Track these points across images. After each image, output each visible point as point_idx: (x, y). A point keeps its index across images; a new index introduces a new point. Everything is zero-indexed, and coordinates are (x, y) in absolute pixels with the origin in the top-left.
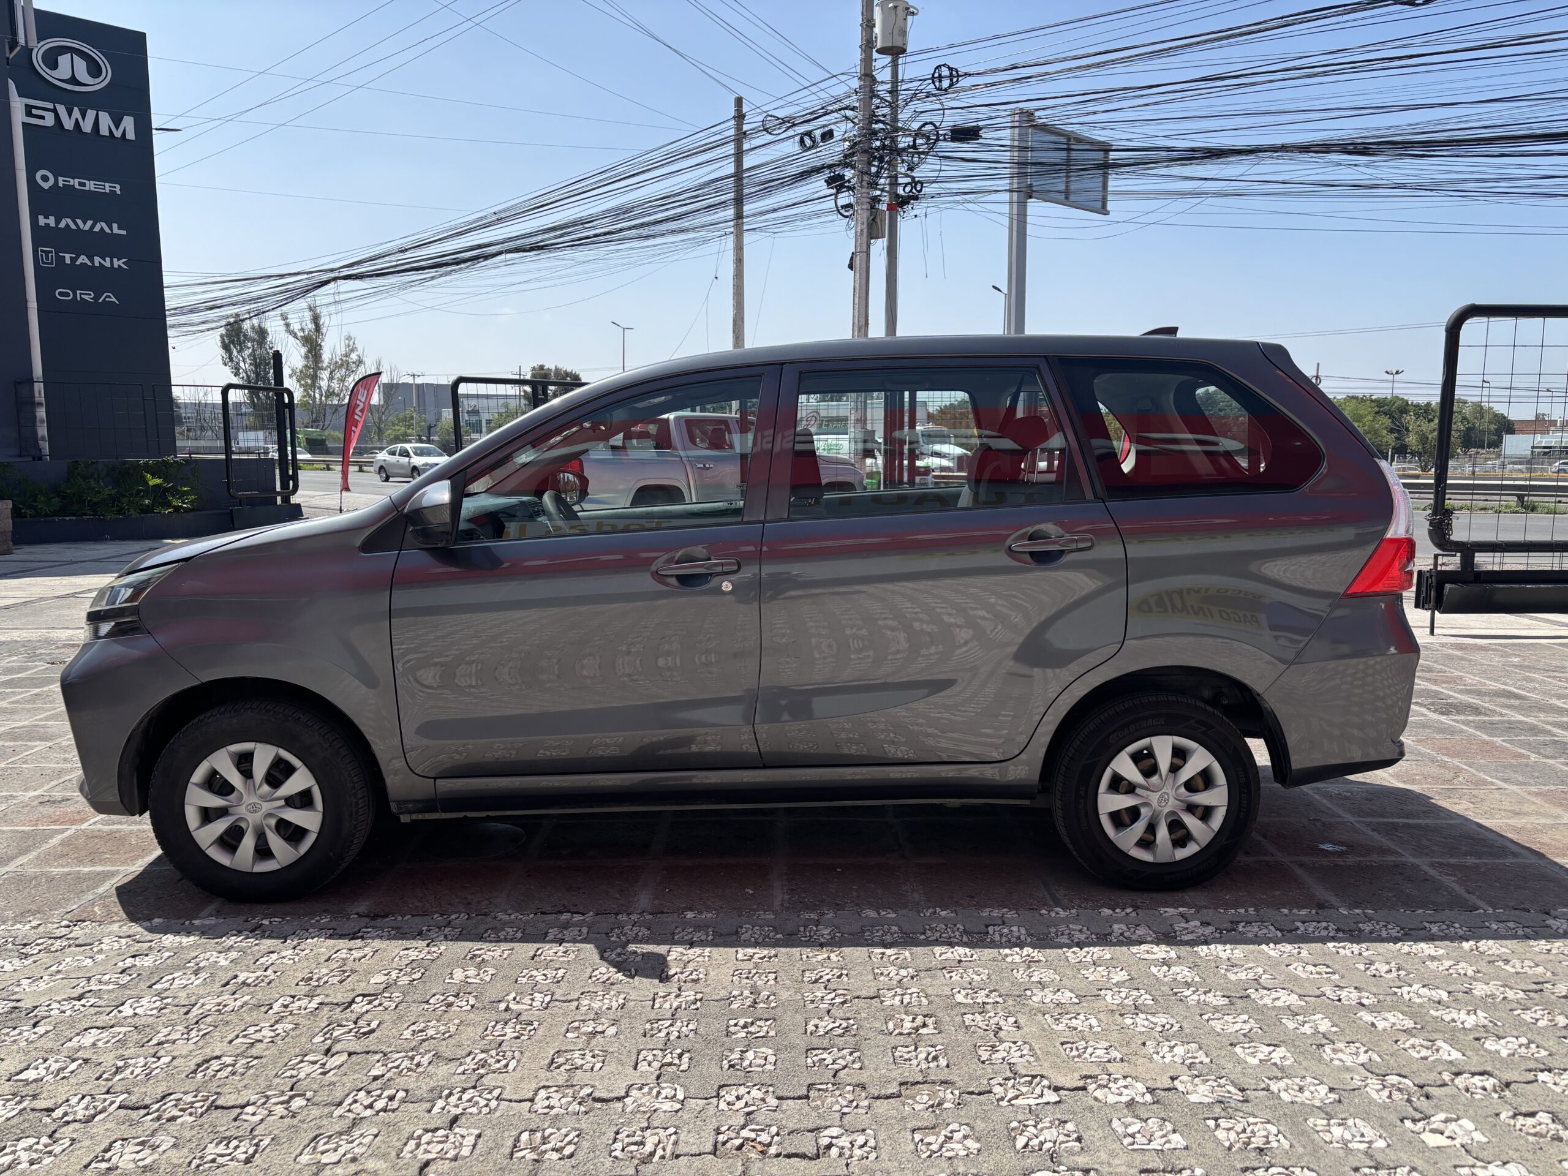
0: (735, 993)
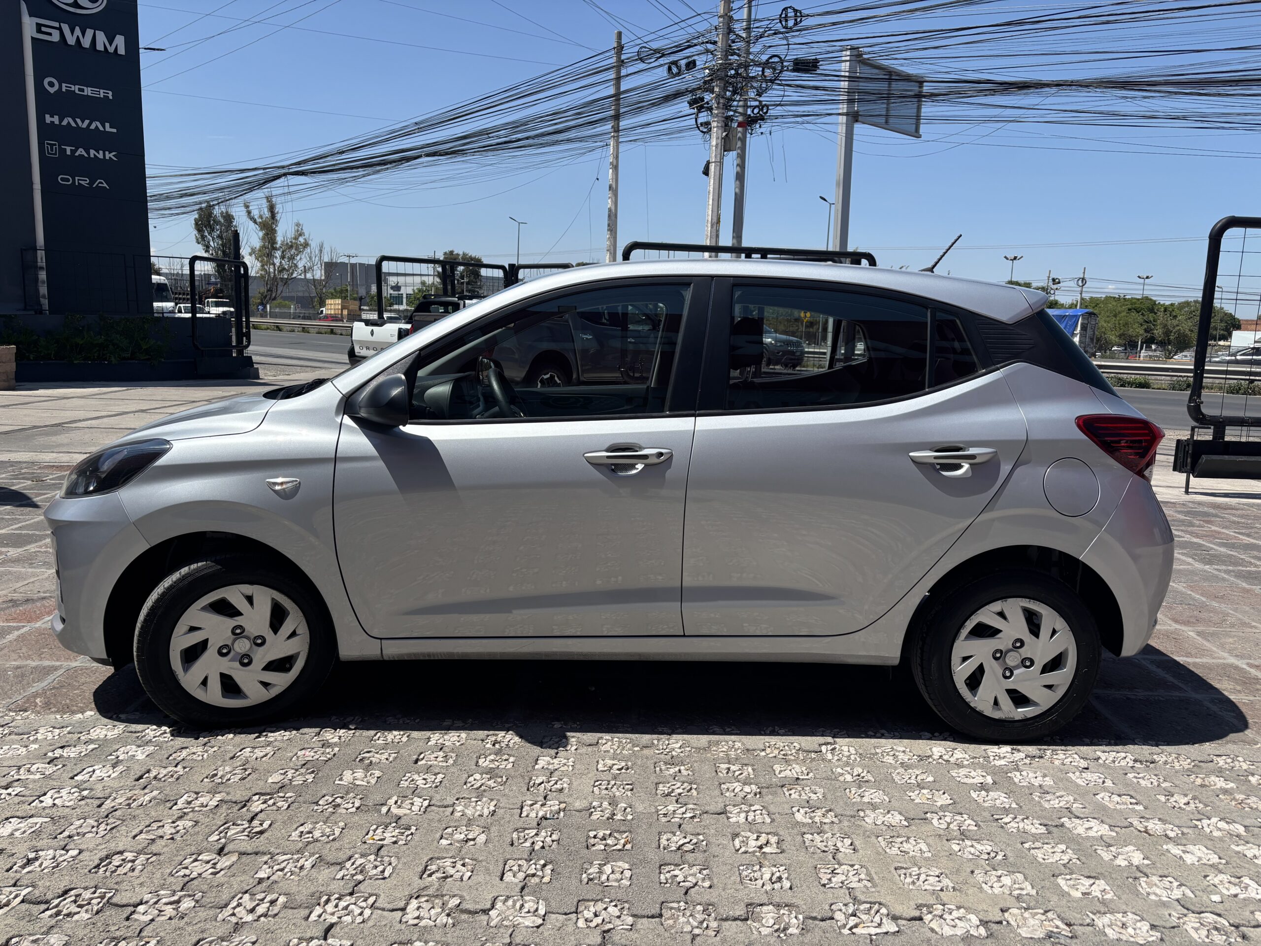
0: (595, 804)
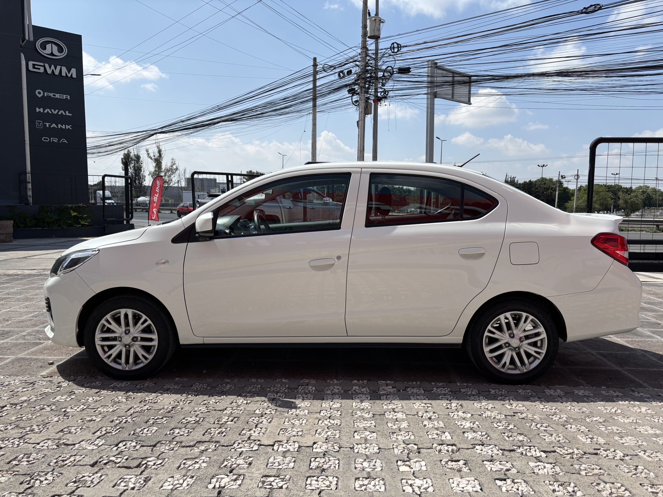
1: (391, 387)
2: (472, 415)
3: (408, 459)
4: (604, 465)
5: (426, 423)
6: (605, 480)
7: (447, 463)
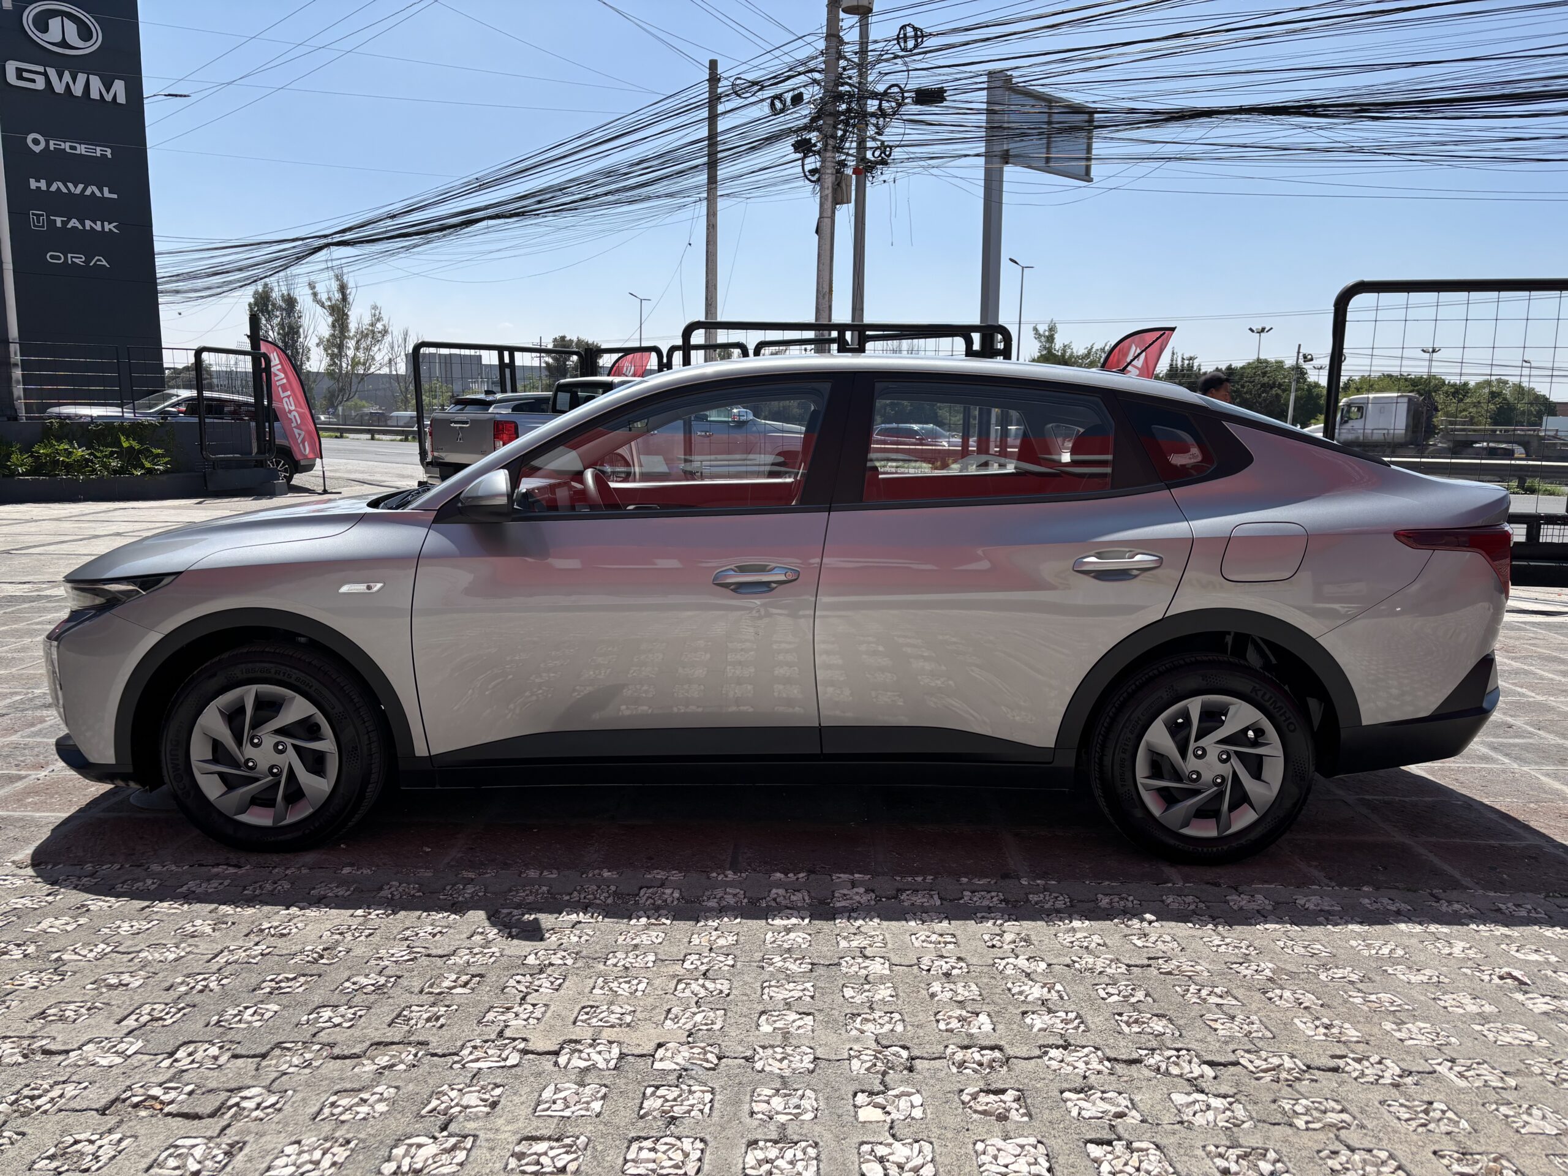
1: (862, 890)
2: (1049, 965)
3: (882, 1088)
4: (1352, 1101)
5: (936, 987)
6: (1350, 1142)
7: (974, 1097)
